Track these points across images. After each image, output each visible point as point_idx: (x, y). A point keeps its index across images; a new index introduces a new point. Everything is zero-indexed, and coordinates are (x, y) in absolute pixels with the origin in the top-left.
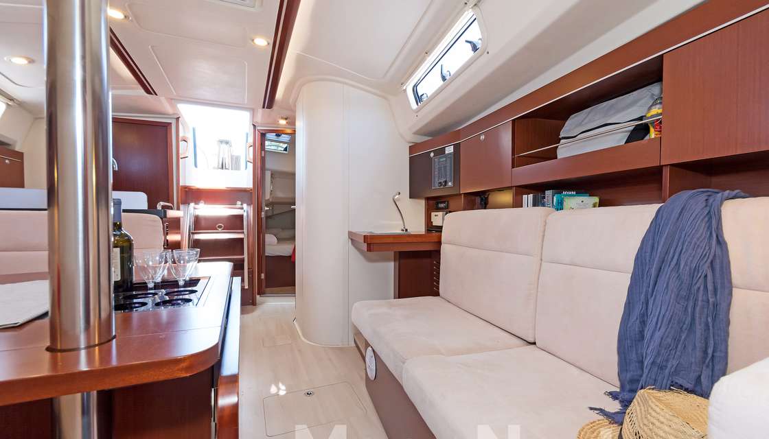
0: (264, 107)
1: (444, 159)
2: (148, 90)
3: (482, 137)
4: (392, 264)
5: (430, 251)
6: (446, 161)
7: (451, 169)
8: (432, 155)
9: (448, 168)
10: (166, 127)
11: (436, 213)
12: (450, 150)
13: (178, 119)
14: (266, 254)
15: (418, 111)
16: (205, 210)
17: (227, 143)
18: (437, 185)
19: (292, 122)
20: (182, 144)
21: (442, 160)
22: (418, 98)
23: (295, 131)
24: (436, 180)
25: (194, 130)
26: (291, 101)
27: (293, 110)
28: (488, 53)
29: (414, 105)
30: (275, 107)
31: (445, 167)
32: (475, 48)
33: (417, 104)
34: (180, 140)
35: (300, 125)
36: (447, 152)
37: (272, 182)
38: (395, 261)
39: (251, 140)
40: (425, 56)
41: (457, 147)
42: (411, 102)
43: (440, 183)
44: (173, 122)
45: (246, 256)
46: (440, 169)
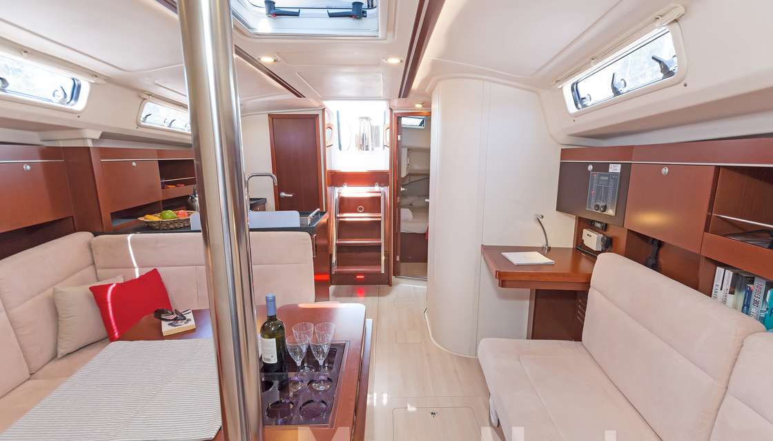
0: (399, 97)
1: (607, 178)
2: (298, 95)
3: (665, 170)
4: (527, 303)
5: (575, 292)
6: (608, 181)
7: (614, 192)
8: (590, 167)
9: (611, 191)
10: (314, 118)
11: (590, 233)
12: (615, 168)
13: (323, 110)
14: (402, 231)
15: (576, 115)
16: (349, 191)
17: (367, 118)
18: (593, 207)
19: (428, 105)
20: (328, 131)
21: (602, 178)
22: (578, 99)
23: (431, 112)
24: (593, 200)
25: (338, 112)
26: (427, 90)
27: (430, 96)
28: (685, 85)
29: (572, 109)
30: (411, 95)
31: (606, 189)
32: (667, 72)
33: (576, 105)
34: (326, 127)
35: (436, 108)
36: (610, 170)
37: (408, 156)
38: (531, 299)
39: (388, 122)
40: (589, 62)
41: (626, 168)
42: (567, 102)
43: (597, 206)
44: (320, 113)
45: (382, 241)
46: (599, 189)
